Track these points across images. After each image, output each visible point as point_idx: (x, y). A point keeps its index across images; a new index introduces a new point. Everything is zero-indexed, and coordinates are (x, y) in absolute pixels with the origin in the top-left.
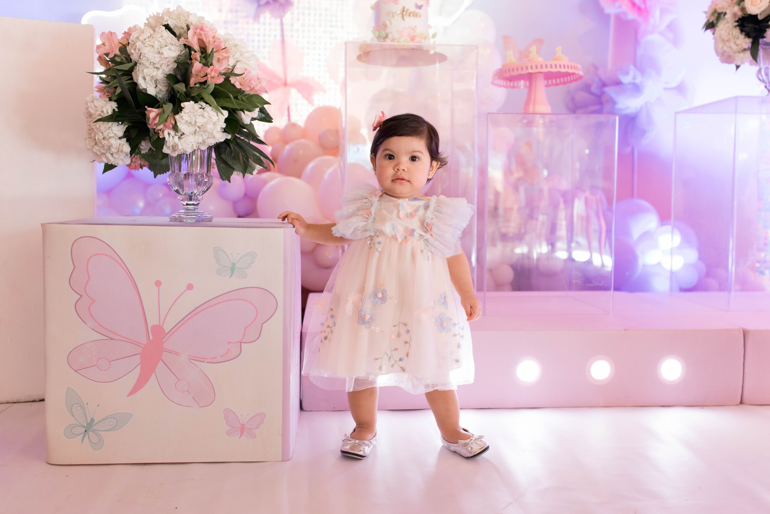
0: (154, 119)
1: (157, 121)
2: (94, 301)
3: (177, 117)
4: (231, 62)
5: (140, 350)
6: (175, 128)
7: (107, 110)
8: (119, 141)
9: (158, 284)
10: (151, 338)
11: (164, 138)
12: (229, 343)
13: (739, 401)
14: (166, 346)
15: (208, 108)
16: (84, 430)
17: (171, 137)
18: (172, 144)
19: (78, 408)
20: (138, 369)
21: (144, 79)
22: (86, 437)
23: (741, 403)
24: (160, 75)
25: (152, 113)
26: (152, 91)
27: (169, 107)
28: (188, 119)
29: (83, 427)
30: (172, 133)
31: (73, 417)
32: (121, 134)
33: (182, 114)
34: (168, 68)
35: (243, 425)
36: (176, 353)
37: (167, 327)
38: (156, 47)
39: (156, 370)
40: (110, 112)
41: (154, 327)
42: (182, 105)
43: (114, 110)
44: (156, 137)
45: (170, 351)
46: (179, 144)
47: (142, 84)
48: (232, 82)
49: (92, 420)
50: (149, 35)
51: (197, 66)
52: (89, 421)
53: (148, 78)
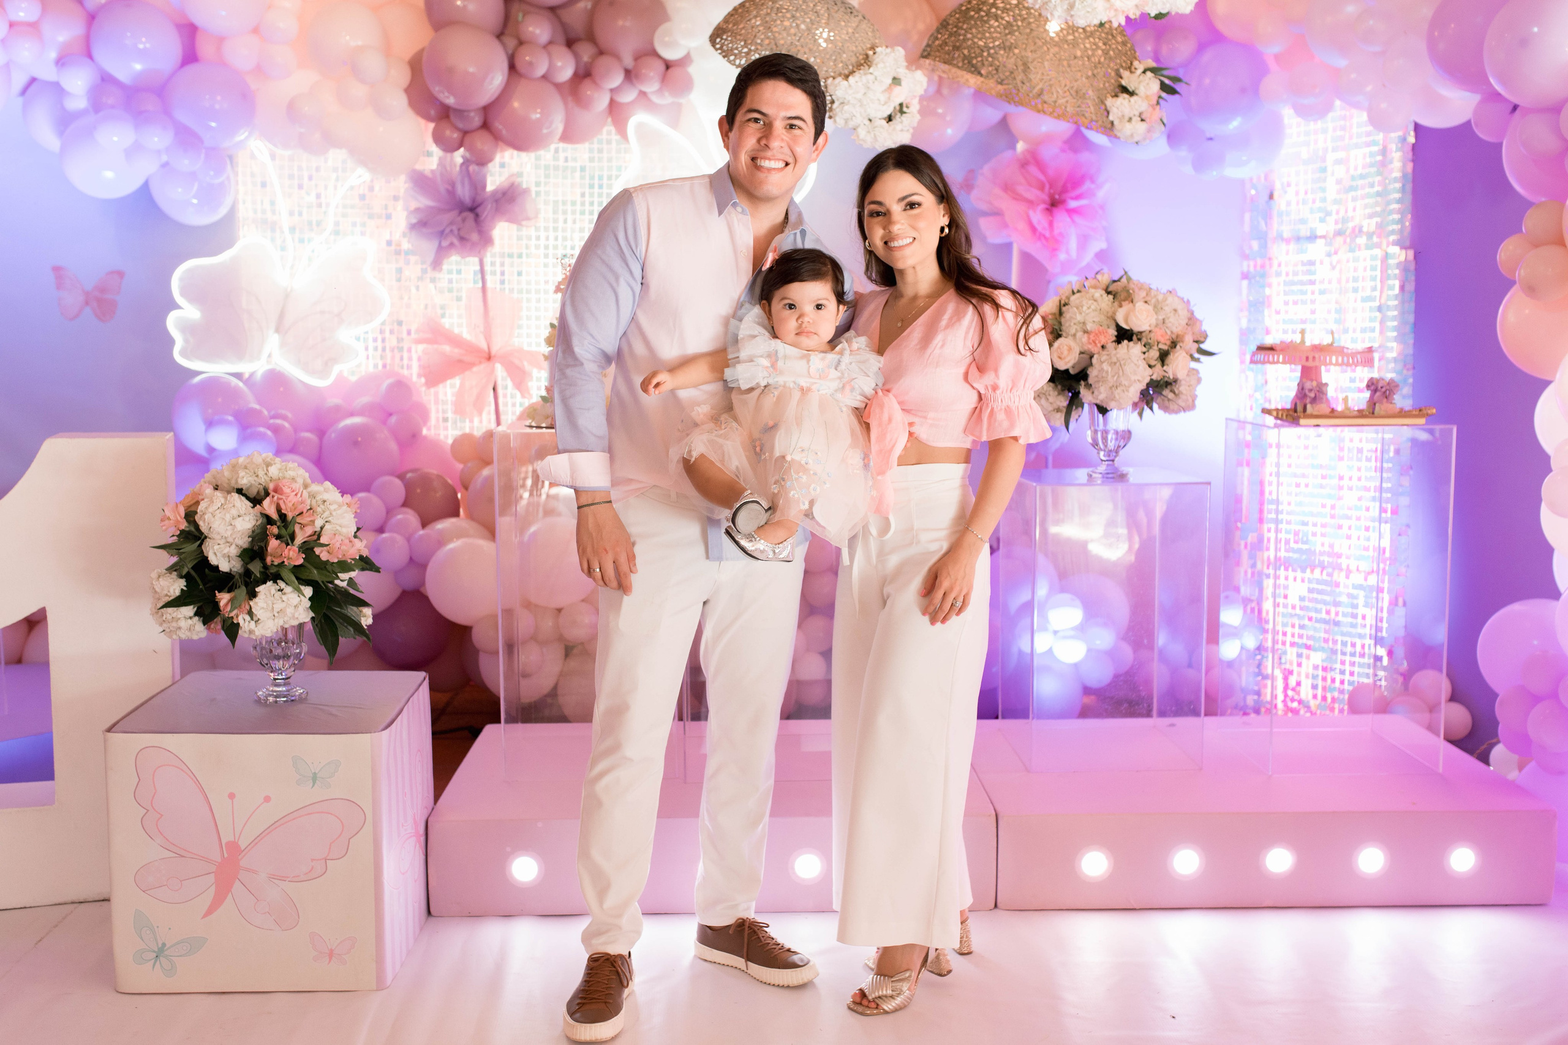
0: (227, 604)
1: (229, 609)
2: (162, 815)
3: (251, 603)
4: (319, 523)
5: (214, 868)
6: (250, 613)
7: (174, 590)
8: (190, 621)
9: (232, 796)
10: (226, 855)
11: (238, 624)
12: (313, 860)
13: (993, 905)
14: (243, 863)
15: (288, 589)
16: (155, 955)
17: (247, 623)
18: (247, 629)
19: (148, 932)
20: (213, 888)
21: (215, 554)
22: (158, 962)
23: (996, 906)
24: (234, 551)
25: (223, 598)
26: (224, 567)
27: (242, 591)
28: (265, 605)
29: (154, 952)
30: (248, 618)
31: (142, 938)
32: (192, 613)
33: (256, 600)
34: (244, 542)
35: (332, 951)
36: (254, 872)
37: (243, 844)
38: (228, 520)
39: (233, 890)
40: (178, 593)
41: (228, 843)
42: (257, 589)
43: (182, 590)
44: (230, 621)
45: (247, 870)
46: (256, 629)
47: (213, 560)
48: (317, 553)
49: (164, 945)
50: (219, 505)
51: (273, 543)
52: (160, 946)
53: (218, 554)
